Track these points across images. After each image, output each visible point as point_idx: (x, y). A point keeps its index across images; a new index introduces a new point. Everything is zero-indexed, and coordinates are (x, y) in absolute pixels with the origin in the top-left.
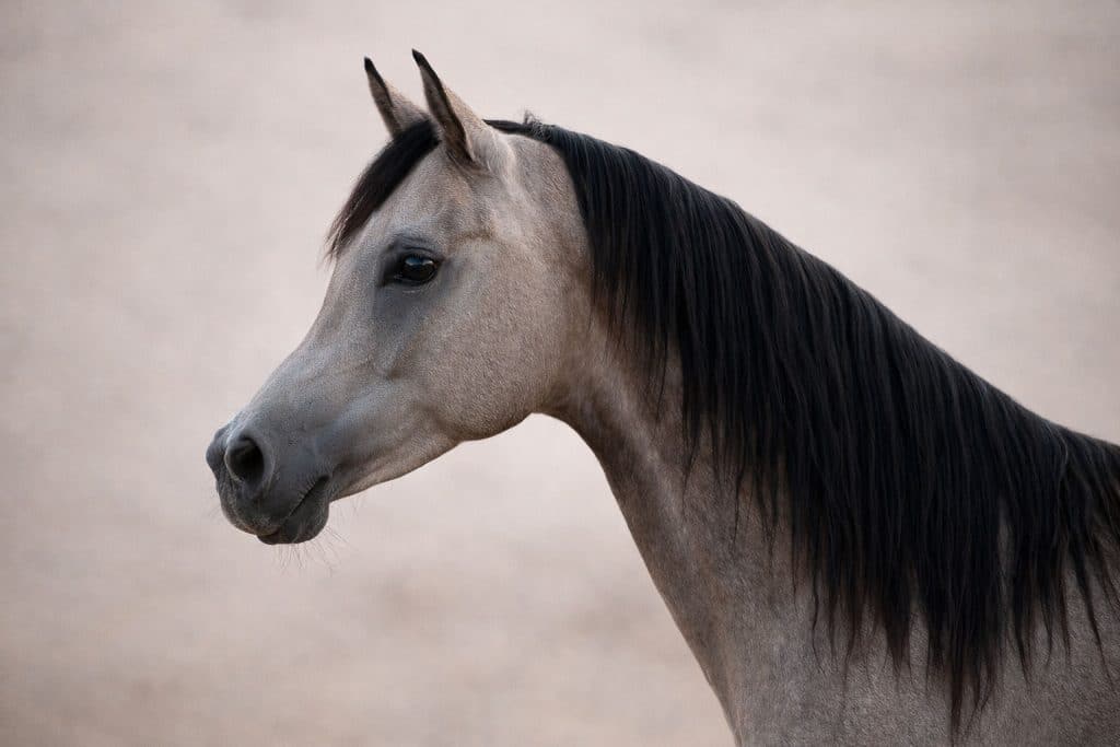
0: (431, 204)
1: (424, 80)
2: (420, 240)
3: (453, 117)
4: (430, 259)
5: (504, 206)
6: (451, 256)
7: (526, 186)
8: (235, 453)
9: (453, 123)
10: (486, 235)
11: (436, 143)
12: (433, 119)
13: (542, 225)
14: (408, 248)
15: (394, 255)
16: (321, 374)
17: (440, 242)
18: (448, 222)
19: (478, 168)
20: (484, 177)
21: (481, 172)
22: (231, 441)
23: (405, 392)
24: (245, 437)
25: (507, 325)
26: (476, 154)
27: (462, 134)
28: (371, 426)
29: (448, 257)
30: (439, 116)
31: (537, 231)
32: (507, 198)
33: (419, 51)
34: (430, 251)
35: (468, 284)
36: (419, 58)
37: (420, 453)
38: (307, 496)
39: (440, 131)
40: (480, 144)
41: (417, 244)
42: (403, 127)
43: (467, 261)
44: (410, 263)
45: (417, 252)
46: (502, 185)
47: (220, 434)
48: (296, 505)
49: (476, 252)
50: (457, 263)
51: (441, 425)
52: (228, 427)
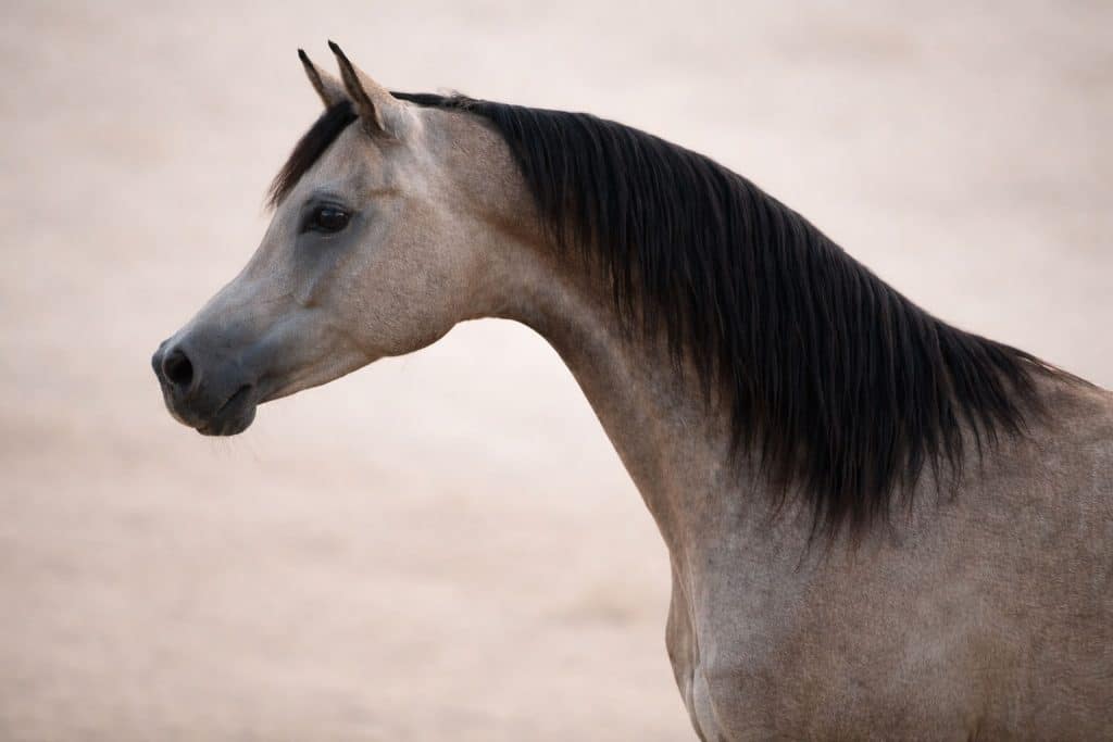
0: (346, 166)
1: (340, 65)
2: (333, 196)
3: (365, 95)
4: (341, 212)
5: (410, 167)
6: (361, 209)
7: (434, 151)
8: (169, 361)
9: (366, 100)
10: (393, 192)
11: (355, 117)
12: (350, 98)
13: (447, 182)
14: (322, 202)
15: (311, 208)
16: (248, 302)
17: (351, 198)
18: (358, 182)
19: (388, 137)
20: (391, 144)
21: (390, 140)
22: (169, 353)
23: (321, 319)
24: (178, 351)
25: (412, 265)
26: (386, 125)
27: (372, 109)
28: (290, 345)
29: (357, 210)
30: (354, 94)
31: (442, 188)
32: (414, 161)
33: (335, 41)
34: (340, 205)
35: (377, 230)
36: (334, 47)
37: (341, 365)
38: (230, 400)
39: (356, 107)
40: (390, 116)
41: (329, 200)
42: (333, 103)
43: (375, 213)
44: (324, 214)
45: (328, 206)
46: (410, 151)
47: (163, 345)
48: (221, 406)
49: (385, 206)
50: (366, 215)
51: (357, 346)
52: (169, 340)
